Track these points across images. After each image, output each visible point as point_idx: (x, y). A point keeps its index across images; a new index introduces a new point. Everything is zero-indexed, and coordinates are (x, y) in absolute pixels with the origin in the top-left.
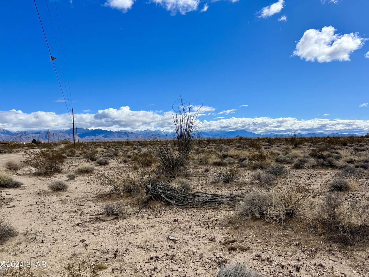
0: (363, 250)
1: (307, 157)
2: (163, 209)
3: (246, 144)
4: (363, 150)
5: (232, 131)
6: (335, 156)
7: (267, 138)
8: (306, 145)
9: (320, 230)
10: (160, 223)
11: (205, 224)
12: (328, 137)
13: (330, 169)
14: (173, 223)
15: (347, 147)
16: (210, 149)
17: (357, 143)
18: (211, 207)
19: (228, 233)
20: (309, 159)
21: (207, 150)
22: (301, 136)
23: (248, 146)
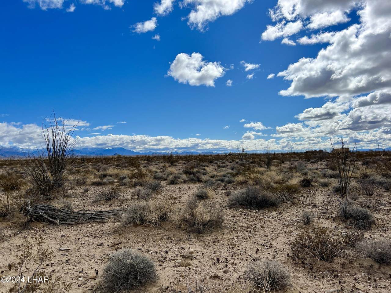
0: (210, 236)
1: (181, 174)
2: (47, 228)
3: (124, 163)
4: (224, 167)
5: (110, 148)
6: (203, 172)
7: (146, 156)
8: (181, 163)
9: (183, 226)
10: (46, 240)
11: (92, 235)
12: (200, 155)
13: (198, 183)
14: (60, 238)
15: (213, 164)
16: (87, 169)
17: (221, 161)
18: (96, 222)
19: (114, 239)
20: (182, 176)
21: (83, 170)
22: (178, 154)
23: (127, 165)
